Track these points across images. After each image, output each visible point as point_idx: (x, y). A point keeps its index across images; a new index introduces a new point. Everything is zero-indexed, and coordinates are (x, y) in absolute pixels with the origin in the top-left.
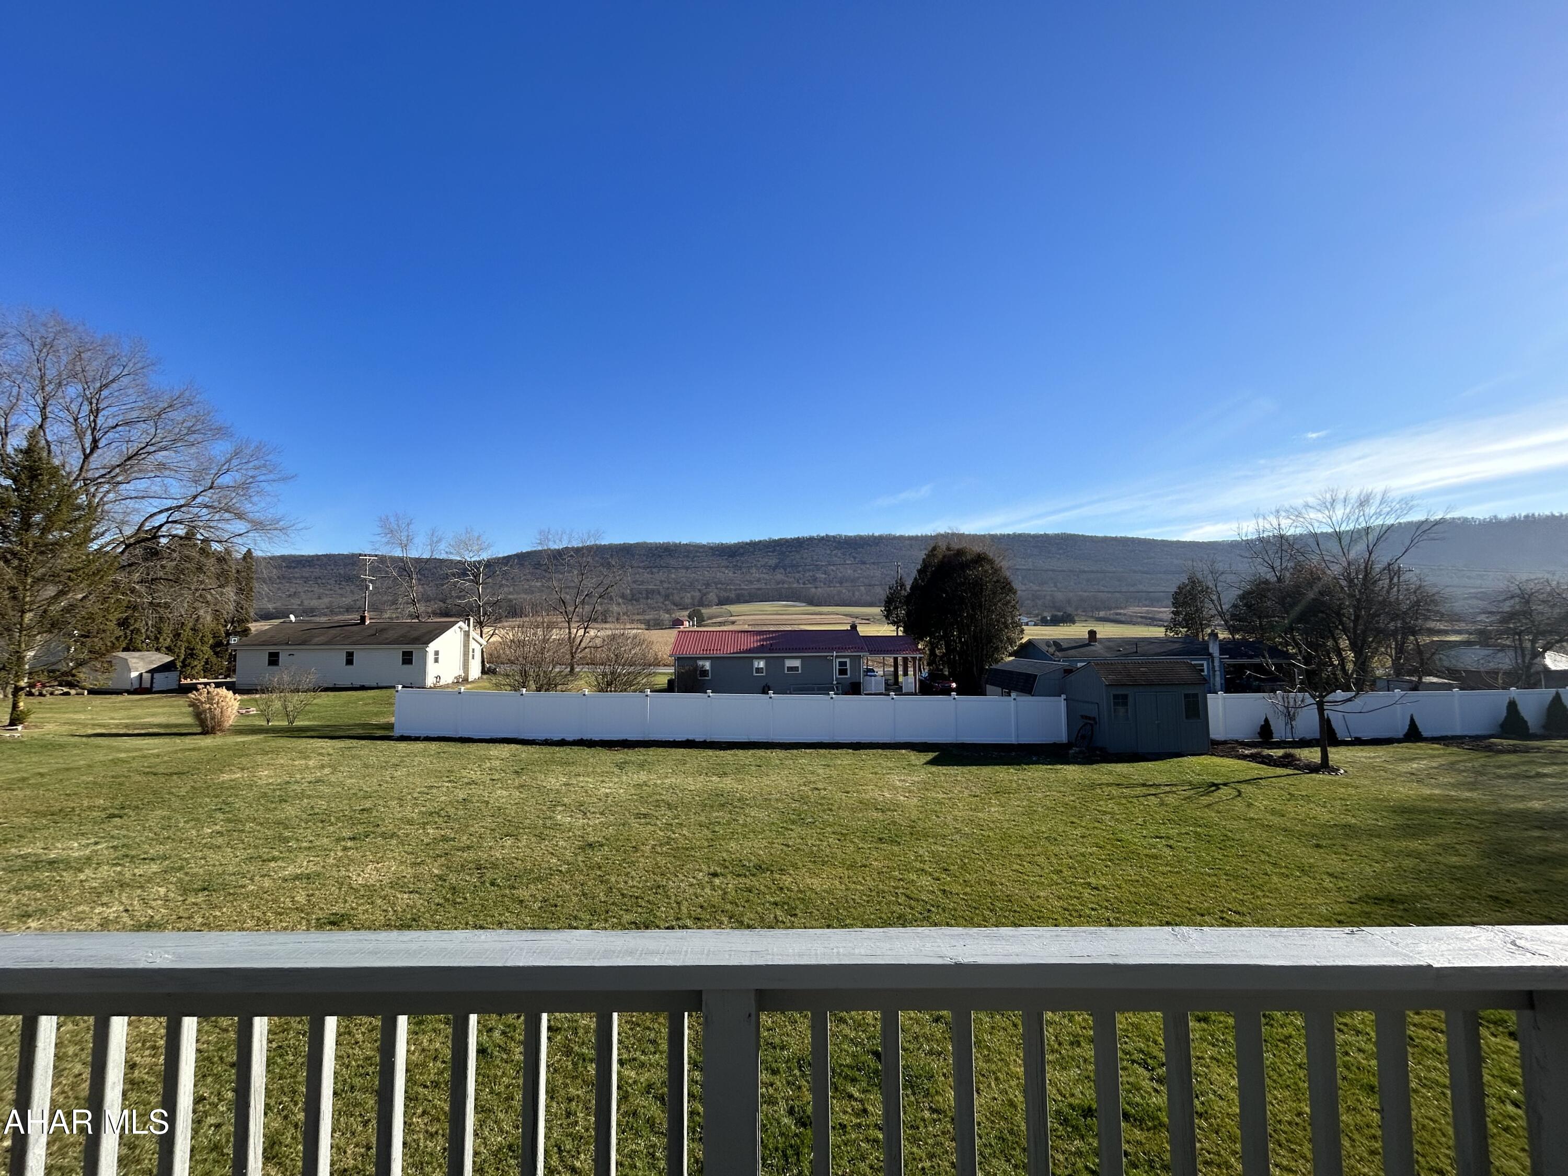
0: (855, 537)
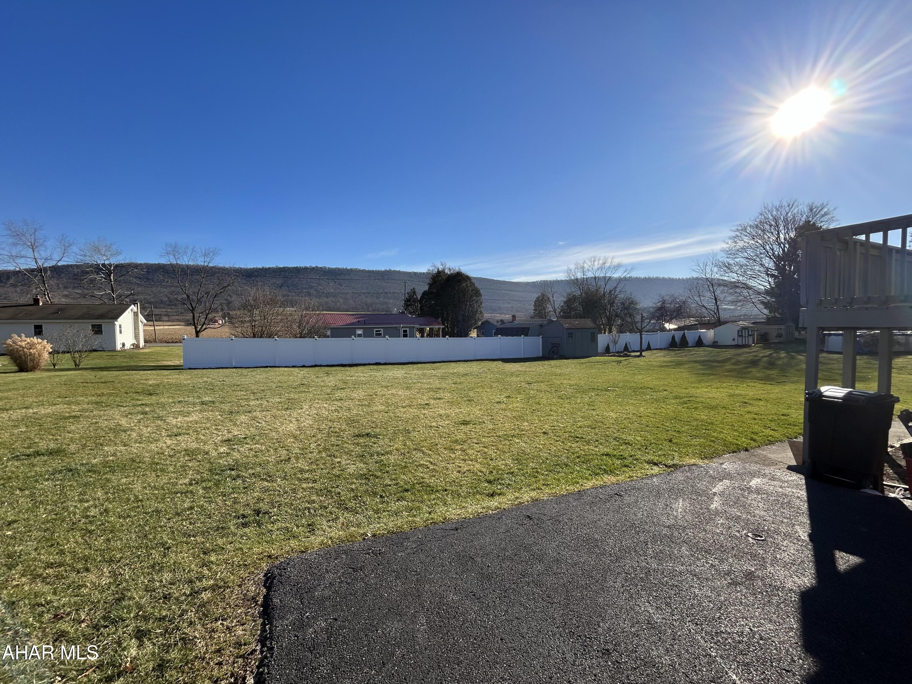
0: (335, 269)
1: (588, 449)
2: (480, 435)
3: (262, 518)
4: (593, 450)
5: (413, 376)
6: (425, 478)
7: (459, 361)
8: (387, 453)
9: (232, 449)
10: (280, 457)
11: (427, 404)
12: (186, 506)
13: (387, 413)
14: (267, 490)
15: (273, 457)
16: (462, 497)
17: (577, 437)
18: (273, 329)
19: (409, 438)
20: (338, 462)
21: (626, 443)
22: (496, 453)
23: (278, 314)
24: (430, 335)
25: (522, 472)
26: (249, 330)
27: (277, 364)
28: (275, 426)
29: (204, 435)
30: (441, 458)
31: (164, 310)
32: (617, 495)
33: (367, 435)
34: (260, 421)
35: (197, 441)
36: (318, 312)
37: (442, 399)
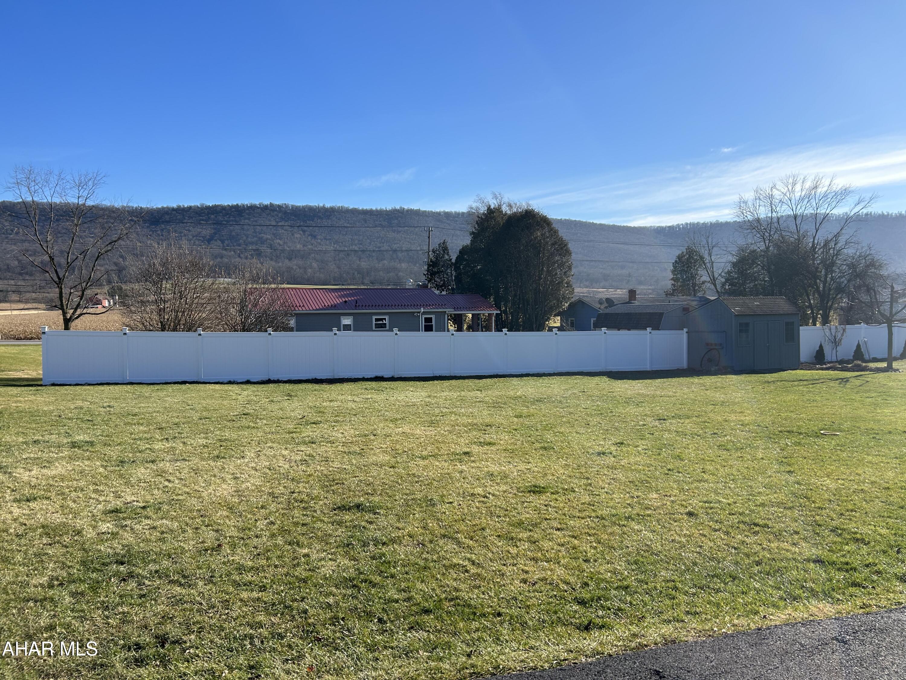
1: (777, 548)
2: (564, 515)
3: (169, 651)
4: (787, 551)
5: (441, 401)
6: (461, 590)
7: (527, 375)
8: (393, 541)
9: (122, 527)
10: (203, 542)
11: (466, 453)
12: (42, 624)
13: (393, 467)
14: (180, 601)
15: (192, 543)
16: (529, 628)
17: (756, 525)
18: (196, 316)
19: (433, 516)
20: (306, 555)
21: (858, 540)
22: (595, 548)
23: (204, 289)
24: (472, 328)
25: (645, 586)
26: (155, 317)
27: (203, 378)
28: (196, 487)
29: (74, 501)
30: (490, 555)
31: (12, 282)
32: (837, 640)
33: (358, 506)
34: (171, 478)
35: (63, 511)
36: (273, 286)
37: (494, 444)
